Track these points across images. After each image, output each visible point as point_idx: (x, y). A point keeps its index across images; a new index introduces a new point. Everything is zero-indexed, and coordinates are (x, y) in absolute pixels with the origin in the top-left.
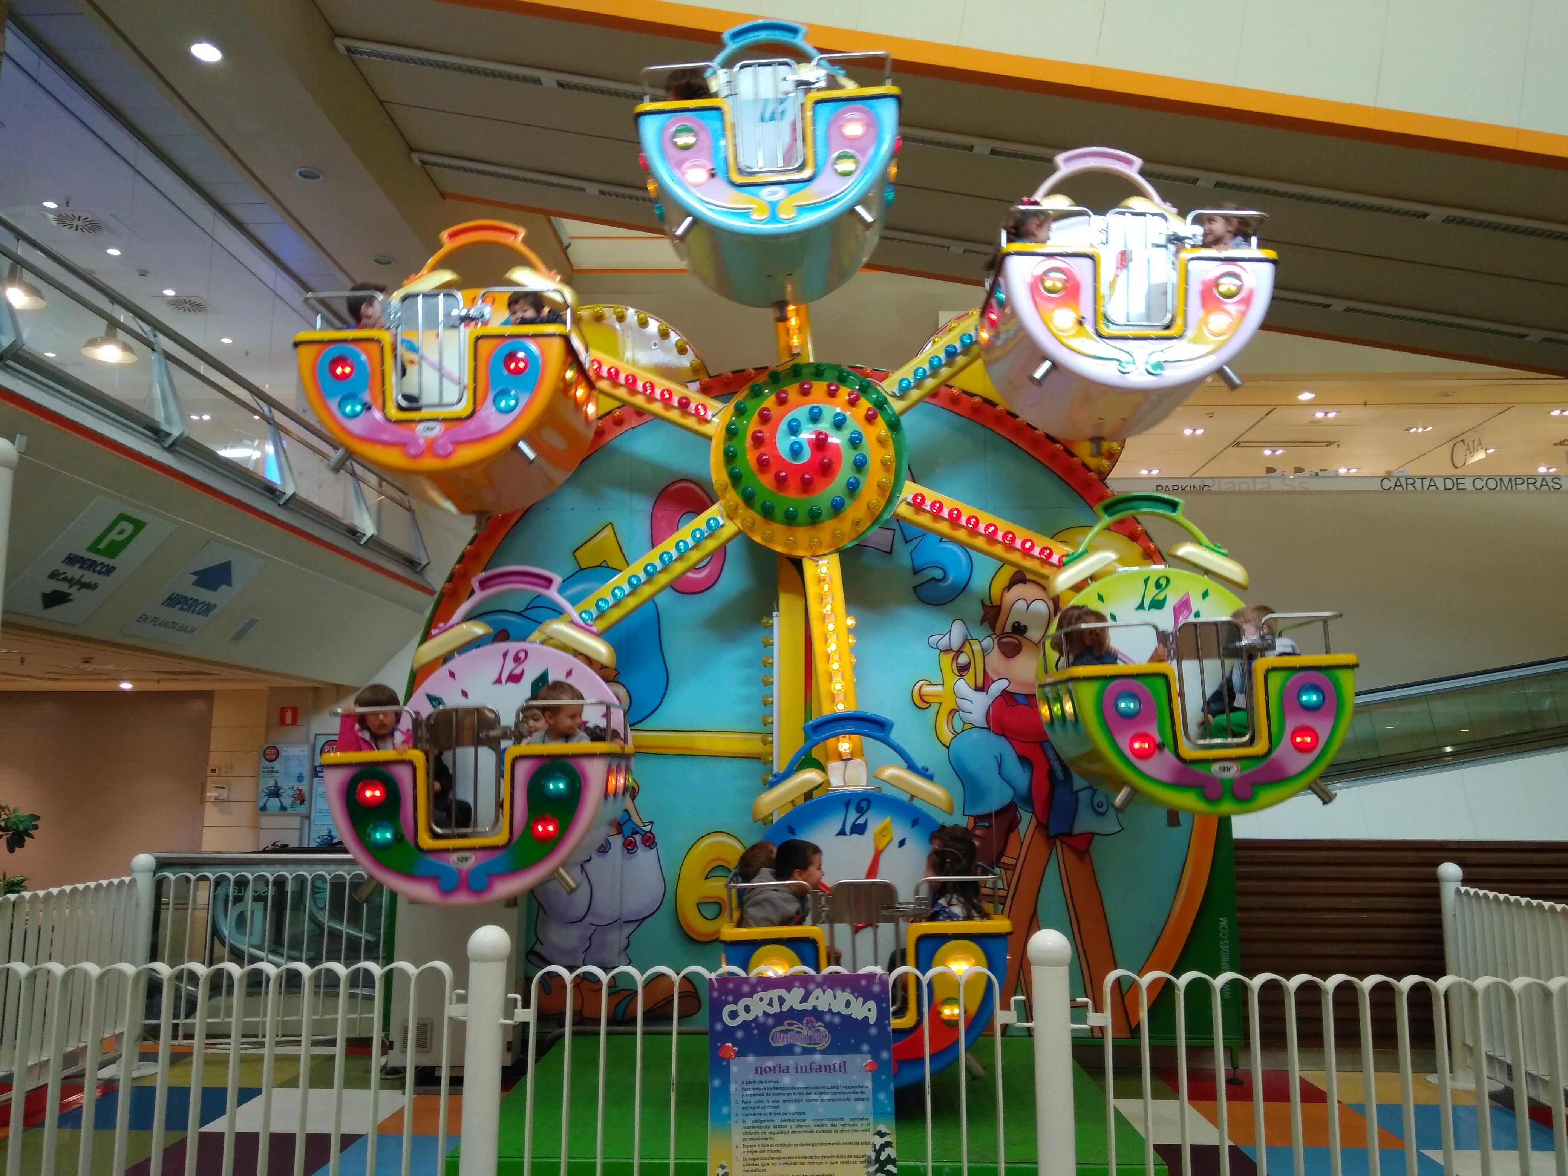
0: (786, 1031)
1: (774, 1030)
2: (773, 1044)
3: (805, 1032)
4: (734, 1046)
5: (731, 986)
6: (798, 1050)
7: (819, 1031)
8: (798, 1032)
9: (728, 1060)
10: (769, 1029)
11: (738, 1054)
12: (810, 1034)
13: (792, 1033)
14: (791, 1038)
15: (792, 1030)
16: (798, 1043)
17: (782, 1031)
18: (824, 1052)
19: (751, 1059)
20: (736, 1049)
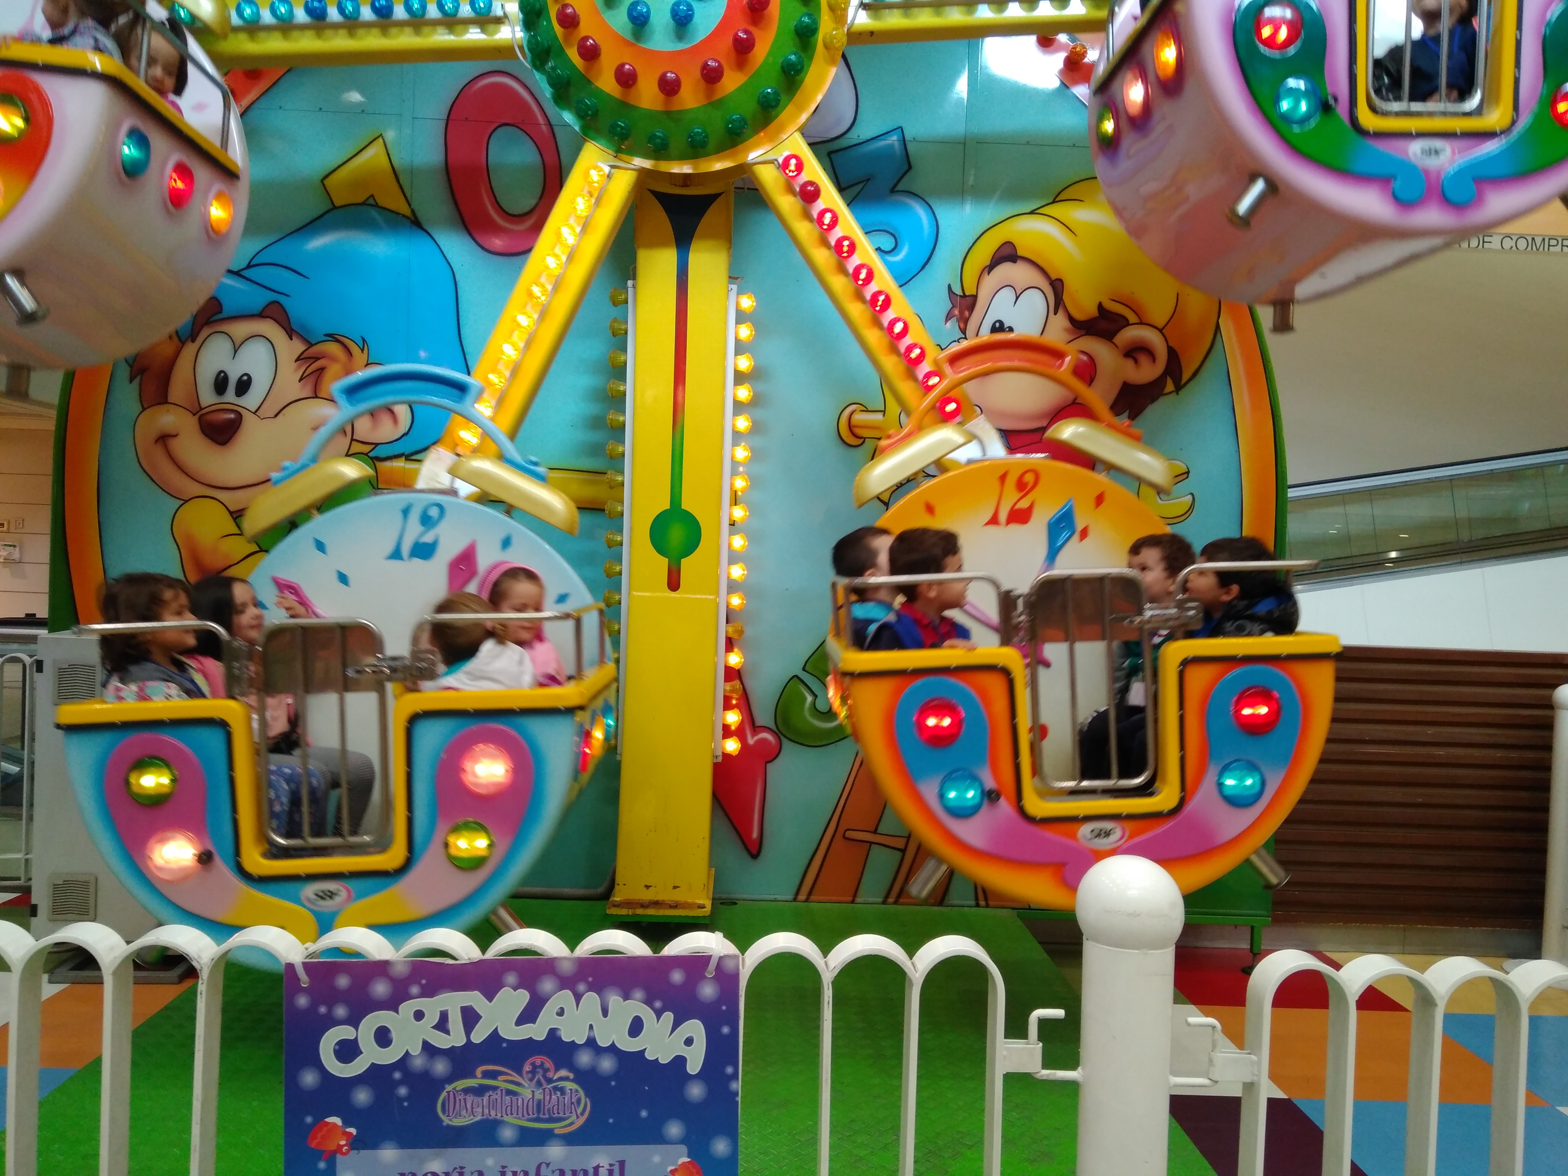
0: (480, 1091)
1: (449, 1088)
2: (446, 1121)
3: (527, 1091)
4: (347, 1123)
5: (343, 981)
6: (507, 1134)
7: (562, 1090)
8: (509, 1092)
9: (331, 1157)
10: (437, 1085)
11: (357, 1144)
12: (539, 1095)
13: (496, 1096)
14: (492, 1105)
15: (495, 1088)
16: (506, 1118)
17: (467, 1091)
18: (571, 1139)
19: (389, 1154)
20: (353, 1131)
